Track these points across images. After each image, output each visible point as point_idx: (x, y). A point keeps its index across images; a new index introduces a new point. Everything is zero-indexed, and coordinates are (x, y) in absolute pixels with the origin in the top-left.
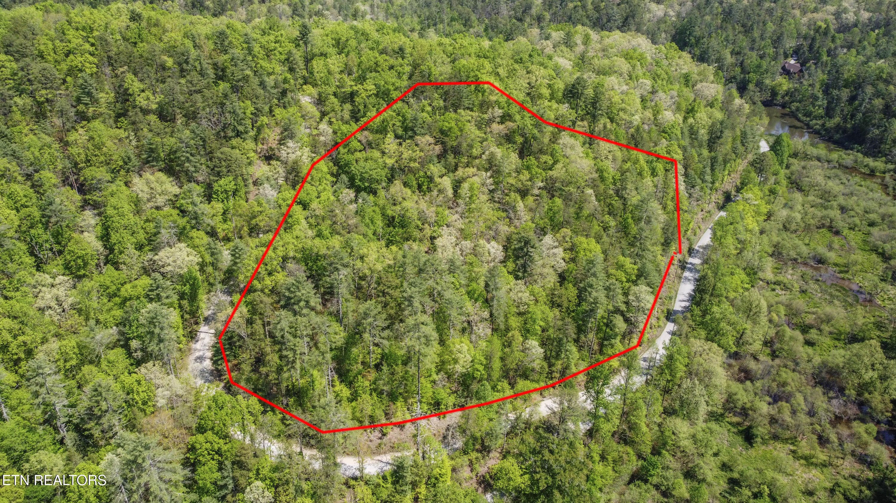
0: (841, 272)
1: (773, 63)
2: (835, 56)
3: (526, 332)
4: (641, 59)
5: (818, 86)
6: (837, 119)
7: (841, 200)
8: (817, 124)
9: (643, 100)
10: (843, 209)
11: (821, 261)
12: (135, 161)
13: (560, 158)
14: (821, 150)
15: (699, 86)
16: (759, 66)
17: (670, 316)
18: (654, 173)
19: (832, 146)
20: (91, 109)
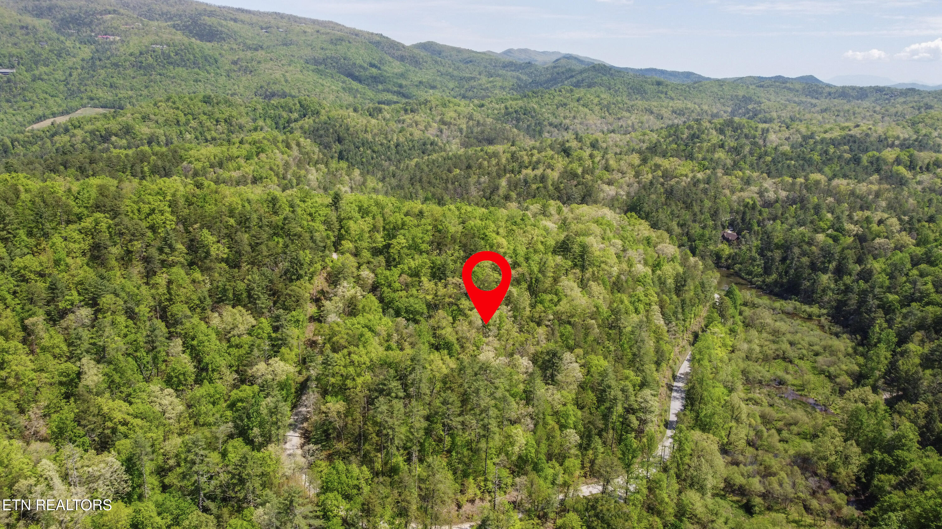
0: (798, 390)
1: (714, 232)
2: (764, 226)
3: (563, 427)
4: (609, 225)
5: (754, 250)
6: (774, 276)
7: (789, 336)
8: (758, 281)
9: (618, 257)
10: (792, 344)
11: (781, 382)
12: (209, 301)
13: (563, 297)
14: (765, 300)
15: (659, 247)
16: (703, 235)
17: (668, 425)
18: (637, 311)
19: (774, 298)
20: (171, 258)
